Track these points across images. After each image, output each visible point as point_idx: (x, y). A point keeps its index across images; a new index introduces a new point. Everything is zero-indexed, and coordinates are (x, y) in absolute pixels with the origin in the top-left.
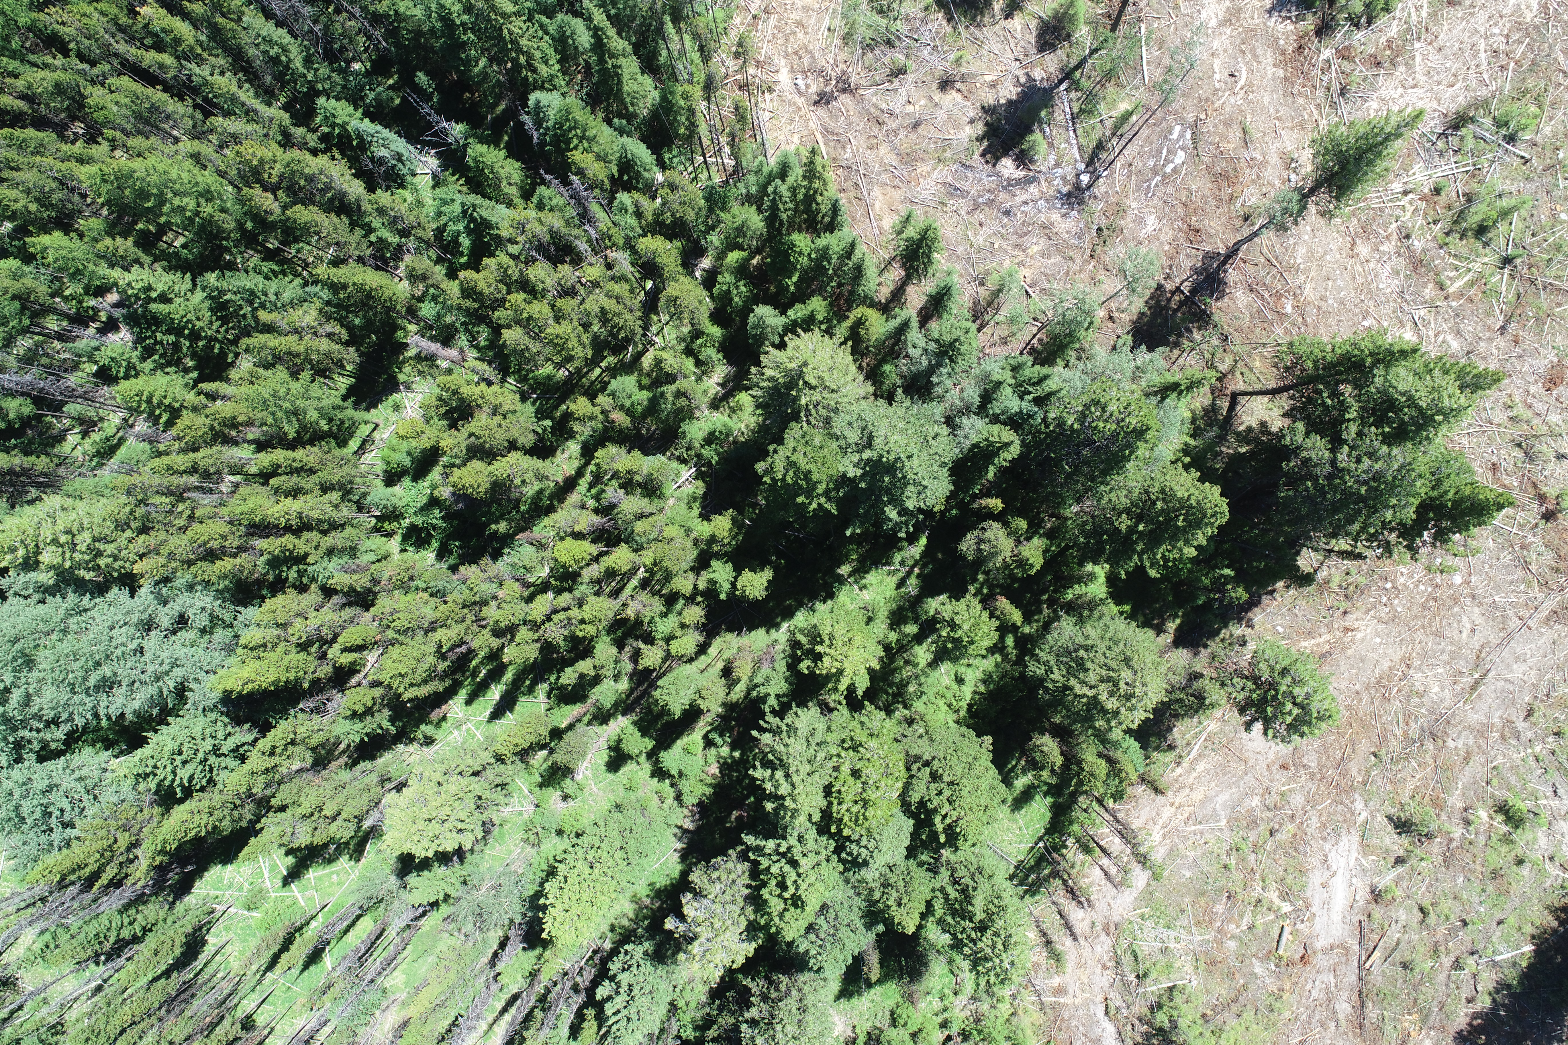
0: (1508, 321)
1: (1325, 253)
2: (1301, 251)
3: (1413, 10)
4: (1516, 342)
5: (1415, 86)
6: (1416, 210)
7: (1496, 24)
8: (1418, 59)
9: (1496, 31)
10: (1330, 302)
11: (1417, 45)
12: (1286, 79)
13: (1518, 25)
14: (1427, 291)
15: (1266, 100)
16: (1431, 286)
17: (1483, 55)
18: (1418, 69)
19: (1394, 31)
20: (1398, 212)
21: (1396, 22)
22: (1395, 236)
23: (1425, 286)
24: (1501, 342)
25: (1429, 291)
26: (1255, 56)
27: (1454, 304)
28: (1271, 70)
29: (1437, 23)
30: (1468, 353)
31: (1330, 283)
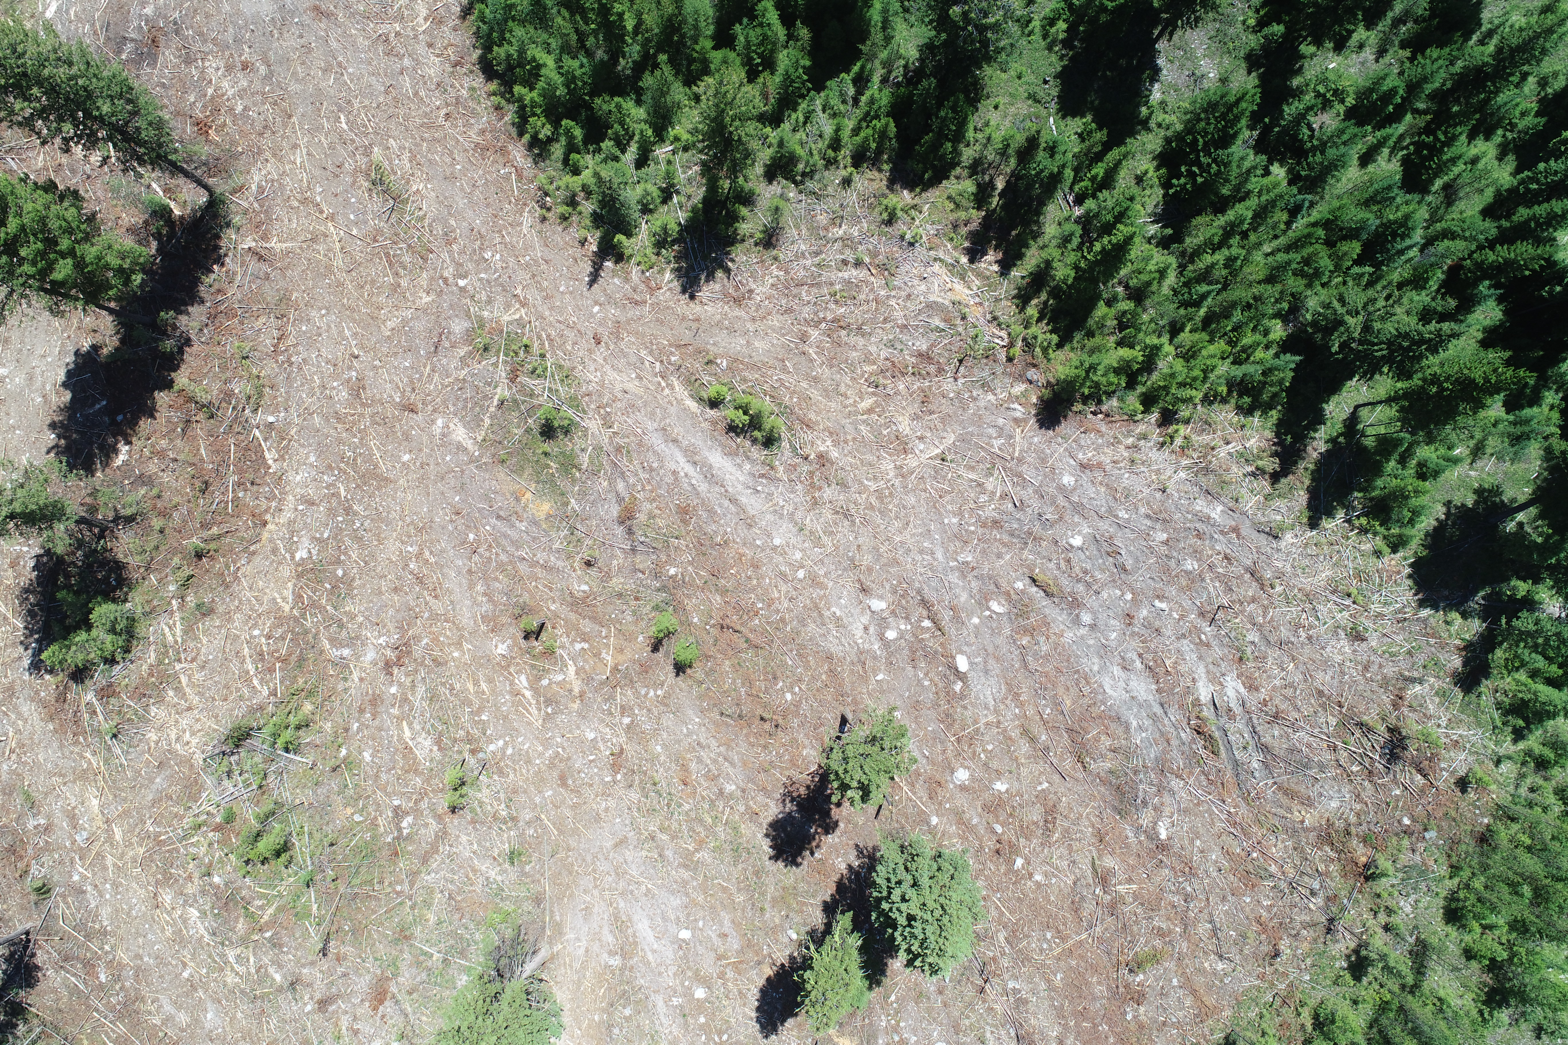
0: (327, 941)
1: (131, 909)
2: (105, 912)
3: (167, 630)
4: (338, 960)
5: (189, 709)
6: (210, 845)
7: (255, 626)
8: (184, 680)
9: (256, 632)
10: (146, 959)
11: (178, 666)
12: (55, 731)
13: (280, 620)
14: (240, 926)
15: (41, 758)
16: (241, 920)
17: (248, 660)
18: (188, 690)
19: (152, 657)
20: (192, 850)
21: (153, 648)
22: (196, 875)
23: (236, 920)
24: (325, 964)
25: (241, 926)
26: (20, 715)
27: (268, 935)
28: (38, 725)
29: (196, 638)
30: (292, 984)
31: (140, 940)
